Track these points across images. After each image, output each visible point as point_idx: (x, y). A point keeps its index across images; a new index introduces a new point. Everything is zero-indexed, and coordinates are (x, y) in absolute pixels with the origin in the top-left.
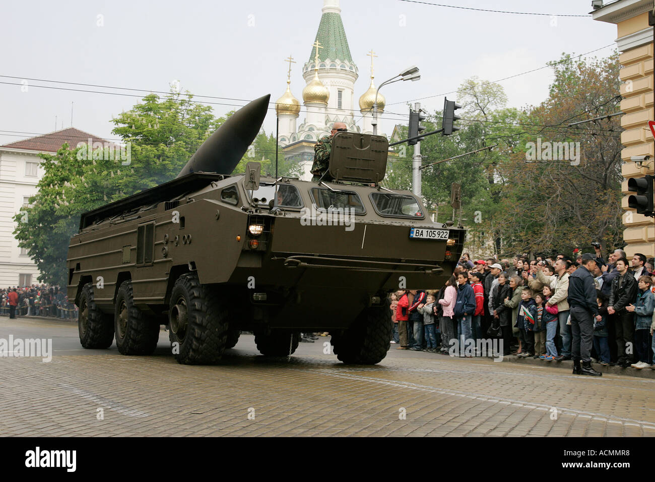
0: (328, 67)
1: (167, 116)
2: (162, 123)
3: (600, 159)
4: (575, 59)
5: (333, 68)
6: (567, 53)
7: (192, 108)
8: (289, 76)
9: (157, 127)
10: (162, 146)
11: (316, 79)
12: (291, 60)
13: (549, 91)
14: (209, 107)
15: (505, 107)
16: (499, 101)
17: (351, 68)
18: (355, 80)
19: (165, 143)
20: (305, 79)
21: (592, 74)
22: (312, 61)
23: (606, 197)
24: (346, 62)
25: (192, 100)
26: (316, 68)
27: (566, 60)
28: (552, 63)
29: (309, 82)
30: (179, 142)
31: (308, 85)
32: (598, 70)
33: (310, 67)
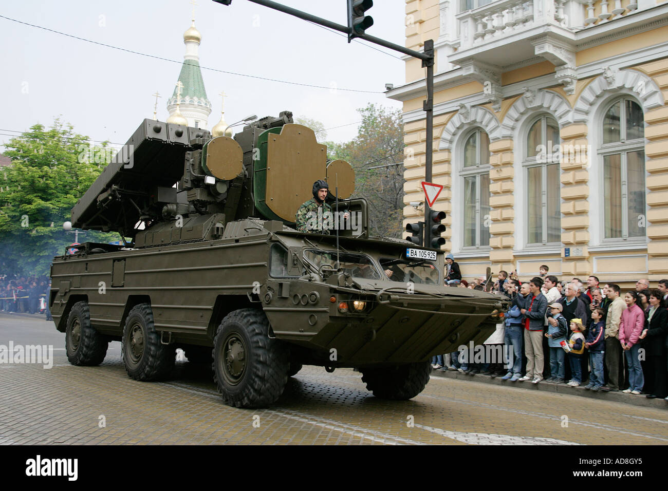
0: (187, 102)
1: (50, 143)
2: (46, 149)
3: (393, 186)
4: (377, 107)
5: (191, 104)
6: (371, 103)
7: (72, 137)
8: (156, 108)
9: (42, 152)
10: (46, 168)
11: (178, 111)
12: (157, 95)
13: (358, 130)
14: (87, 137)
15: (326, 141)
16: (321, 135)
17: (206, 104)
18: (208, 113)
19: (48, 165)
20: (168, 110)
21: (389, 120)
22: (175, 97)
23: (396, 215)
24: (202, 99)
25: (72, 130)
26: (178, 103)
27: (371, 109)
28: (361, 110)
29: (172, 114)
30: (61, 166)
31: (170, 116)
32: (393, 118)
33: (173, 102)
